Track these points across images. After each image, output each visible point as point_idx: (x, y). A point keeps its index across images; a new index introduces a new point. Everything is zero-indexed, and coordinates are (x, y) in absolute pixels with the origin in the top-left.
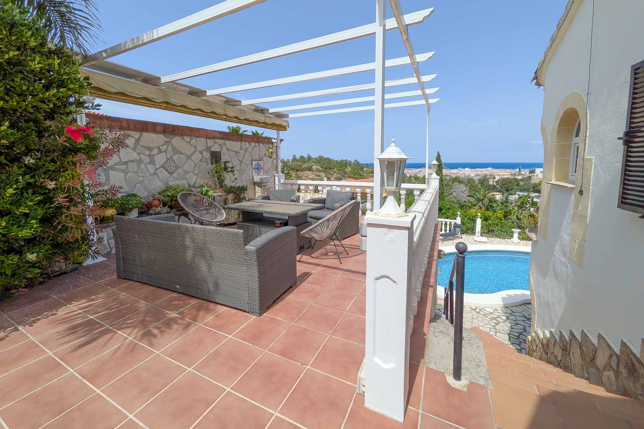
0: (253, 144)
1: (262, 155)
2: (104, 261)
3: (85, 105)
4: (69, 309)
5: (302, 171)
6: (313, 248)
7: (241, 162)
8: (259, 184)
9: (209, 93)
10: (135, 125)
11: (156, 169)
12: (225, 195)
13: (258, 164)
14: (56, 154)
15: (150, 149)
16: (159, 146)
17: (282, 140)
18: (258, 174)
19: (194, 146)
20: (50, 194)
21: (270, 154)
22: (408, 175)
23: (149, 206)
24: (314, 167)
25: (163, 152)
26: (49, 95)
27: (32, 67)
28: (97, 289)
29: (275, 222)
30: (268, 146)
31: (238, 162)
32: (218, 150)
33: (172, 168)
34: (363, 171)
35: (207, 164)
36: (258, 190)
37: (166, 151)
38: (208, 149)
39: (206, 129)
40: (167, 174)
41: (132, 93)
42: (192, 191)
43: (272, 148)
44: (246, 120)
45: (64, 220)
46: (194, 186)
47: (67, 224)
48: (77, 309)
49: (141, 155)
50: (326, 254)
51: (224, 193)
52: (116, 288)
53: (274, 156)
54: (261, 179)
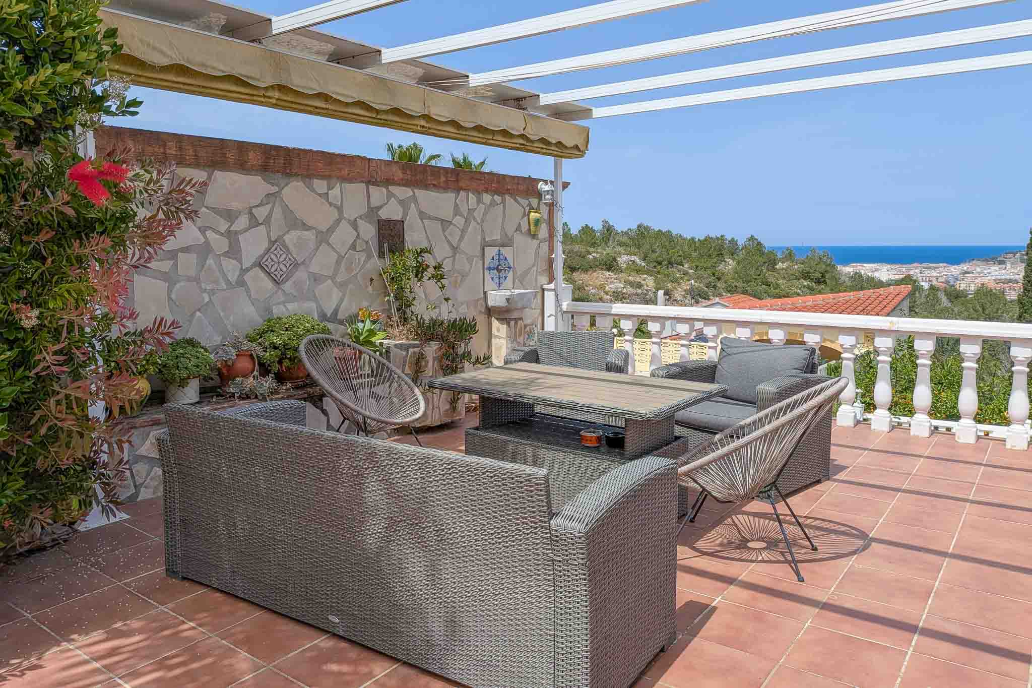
0: (487, 198)
1: (510, 230)
2: (125, 521)
3: (105, 104)
4: (69, 654)
5: (586, 271)
6: (691, 521)
7: (455, 249)
8: (504, 314)
9: (389, 55)
10: (195, 151)
11: (244, 271)
12: (414, 346)
13: (499, 255)
14: (42, 237)
15: (230, 215)
16: (251, 208)
17: (566, 185)
18: (499, 284)
19: (335, 206)
20: (26, 344)
21: (532, 228)
22: (926, 286)
23: (224, 371)
24: (623, 260)
25: (262, 224)
26: (34, 83)
27: (4, 11)
28: (124, 605)
29: (582, 433)
30: (527, 202)
31: (448, 251)
32: (397, 217)
33: (282, 266)
34: (774, 270)
35: (369, 257)
36: (498, 330)
37: (267, 222)
38: (373, 211)
39: (368, 157)
40: (268, 284)
41: (203, 65)
42: (330, 333)
43: (537, 210)
44: (479, 128)
45: (53, 412)
46: (334, 318)
47: (59, 424)
48: (86, 657)
49: (209, 233)
50: (743, 544)
51: (413, 339)
52: (171, 605)
53: (543, 232)
54: (508, 300)
